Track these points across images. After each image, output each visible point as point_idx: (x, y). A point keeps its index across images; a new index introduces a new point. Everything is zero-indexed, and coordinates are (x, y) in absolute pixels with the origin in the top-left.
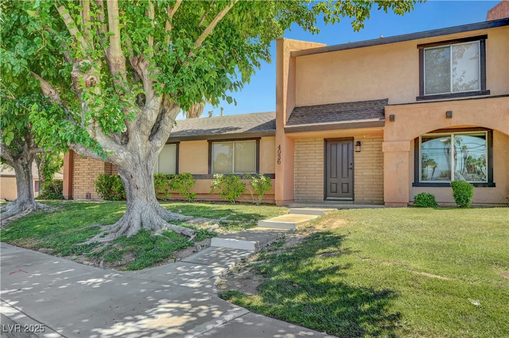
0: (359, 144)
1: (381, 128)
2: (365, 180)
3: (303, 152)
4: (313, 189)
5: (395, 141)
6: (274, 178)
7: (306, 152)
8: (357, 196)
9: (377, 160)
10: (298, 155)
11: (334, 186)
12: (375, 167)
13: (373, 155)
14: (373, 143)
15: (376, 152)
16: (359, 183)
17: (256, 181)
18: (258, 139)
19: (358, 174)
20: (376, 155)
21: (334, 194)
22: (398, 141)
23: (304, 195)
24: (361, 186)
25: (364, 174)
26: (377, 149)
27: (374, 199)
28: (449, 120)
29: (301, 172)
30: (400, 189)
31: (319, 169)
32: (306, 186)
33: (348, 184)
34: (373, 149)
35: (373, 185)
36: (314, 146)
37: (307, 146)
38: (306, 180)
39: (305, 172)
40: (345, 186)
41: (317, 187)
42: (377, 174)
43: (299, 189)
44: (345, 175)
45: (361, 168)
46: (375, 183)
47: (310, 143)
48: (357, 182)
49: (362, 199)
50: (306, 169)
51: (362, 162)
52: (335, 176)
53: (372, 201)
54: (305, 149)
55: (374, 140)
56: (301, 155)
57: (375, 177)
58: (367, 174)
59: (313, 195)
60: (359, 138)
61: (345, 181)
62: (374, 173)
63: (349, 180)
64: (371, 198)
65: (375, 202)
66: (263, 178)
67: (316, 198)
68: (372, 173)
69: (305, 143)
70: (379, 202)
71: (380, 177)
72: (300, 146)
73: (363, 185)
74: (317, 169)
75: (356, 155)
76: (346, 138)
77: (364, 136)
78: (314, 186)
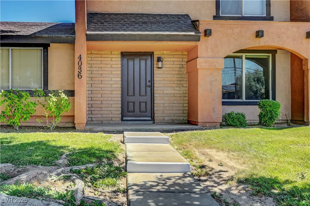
0: (159, 59)
1: (195, 42)
2: (166, 98)
3: (97, 66)
4: (110, 109)
5: (210, 58)
6: (74, 96)
7: (101, 66)
8: (158, 115)
9: (177, 78)
10: (92, 69)
11: (131, 105)
12: (176, 85)
13: (173, 72)
14: (174, 59)
15: (177, 69)
16: (160, 102)
17: (54, 99)
18: (46, 47)
19: (159, 92)
20: (177, 72)
21: (131, 114)
22: (212, 58)
23: (99, 116)
24: (162, 105)
25: (165, 92)
26: (178, 66)
27: (175, 118)
28: (258, 40)
29: (95, 89)
30: (214, 108)
31: (117, 86)
32: (101, 106)
33: (146, 103)
34: (174, 66)
35: (174, 103)
36: (110, 59)
37: (101, 59)
38: (101, 99)
39: (100, 89)
40: (143, 105)
41: (113, 106)
42: (178, 92)
43: (92, 109)
44: (143, 93)
45: (162, 85)
46: (175, 102)
47: (106, 56)
48: (158, 101)
49: (162, 118)
50: (101, 86)
51: (162, 79)
52: (132, 94)
53: (173, 120)
54: (99, 62)
55: (175, 56)
56: (94, 69)
57: (175, 96)
58: (168, 92)
59: (110, 116)
60: (160, 53)
61: (143, 99)
62: (175, 92)
63: (148, 99)
64: (172, 118)
65: (176, 122)
66: (63, 95)
67: (113, 119)
68: (172, 92)
69: (99, 56)
70: (180, 122)
71: (180, 96)
72: (93, 59)
73: (163, 104)
74: (114, 86)
75: (156, 71)
76: (144, 52)
77: (165, 52)
78: (110, 105)
